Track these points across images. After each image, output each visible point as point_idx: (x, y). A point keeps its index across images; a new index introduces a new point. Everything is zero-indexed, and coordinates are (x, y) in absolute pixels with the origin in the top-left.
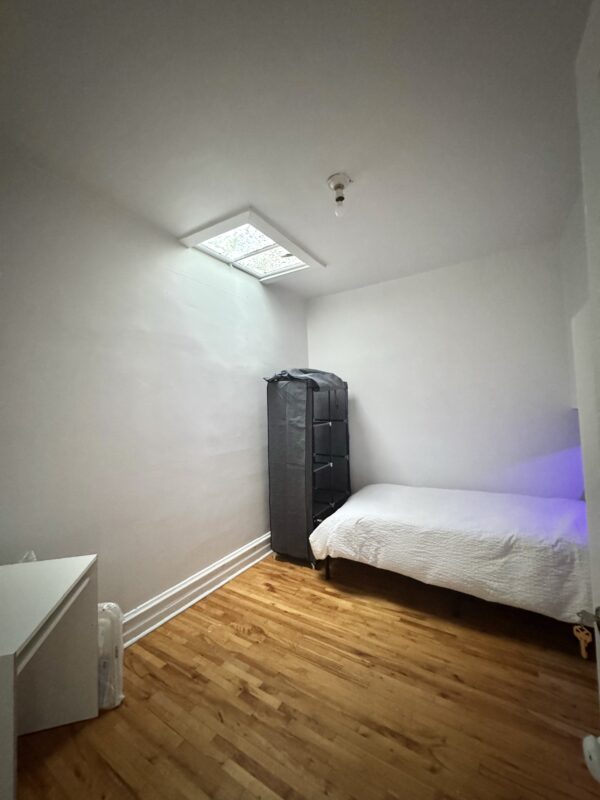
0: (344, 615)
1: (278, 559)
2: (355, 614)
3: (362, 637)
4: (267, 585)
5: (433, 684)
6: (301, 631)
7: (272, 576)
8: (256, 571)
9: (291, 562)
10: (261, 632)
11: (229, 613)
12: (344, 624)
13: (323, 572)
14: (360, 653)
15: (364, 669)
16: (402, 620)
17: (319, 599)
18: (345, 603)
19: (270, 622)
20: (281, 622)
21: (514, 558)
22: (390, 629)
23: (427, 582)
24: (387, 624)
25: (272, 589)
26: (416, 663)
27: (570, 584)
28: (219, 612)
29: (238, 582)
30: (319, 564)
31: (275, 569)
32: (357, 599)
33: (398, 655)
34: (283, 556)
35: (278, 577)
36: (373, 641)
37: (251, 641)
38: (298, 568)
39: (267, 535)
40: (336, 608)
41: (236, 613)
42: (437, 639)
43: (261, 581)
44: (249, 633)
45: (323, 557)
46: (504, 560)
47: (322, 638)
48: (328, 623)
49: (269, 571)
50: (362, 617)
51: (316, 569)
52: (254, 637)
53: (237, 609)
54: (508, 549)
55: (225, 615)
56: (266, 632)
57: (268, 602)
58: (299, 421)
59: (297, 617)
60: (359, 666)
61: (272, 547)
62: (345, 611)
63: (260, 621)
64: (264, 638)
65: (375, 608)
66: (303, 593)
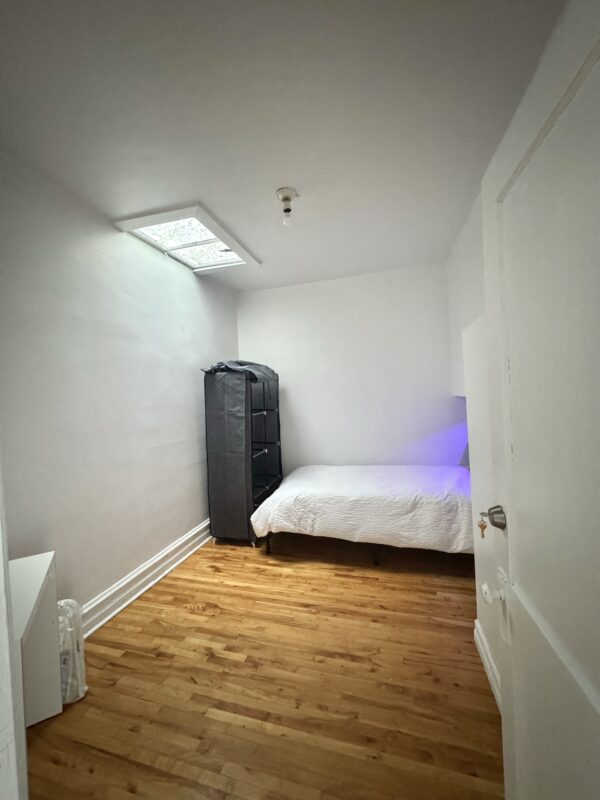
0: (288, 580)
1: (217, 543)
2: (297, 577)
3: (307, 593)
4: (212, 567)
5: (366, 615)
6: (249, 598)
7: (215, 559)
8: (198, 558)
9: (231, 544)
10: (216, 606)
11: (179, 597)
12: (290, 586)
13: (263, 548)
14: (307, 606)
15: (312, 616)
16: (337, 575)
17: (264, 570)
18: (287, 570)
19: (222, 597)
20: (233, 595)
21: (419, 512)
22: (328, 583)
23: (355, 541)
24: (324, 579)
25: (217, 570)
26: (350, 603)
27: (456, 525)
28: (170, 598)
29: (182, 568)
30: (259, 542)
31: (216, 553)
32: (297, 565)
33: (338, 601)
34: (223, 540)
35: (222, 558)
36: (316, 594)
37: (207, 616)
38: (238, 548)
39: (207, 522)
40: (281, 575)
41: (188, 595)
42: (363, 583)
43: (205, 564)
44: (204, 609)
45: (265, 534)
46: (412, 514)
47: (274, 600)
48: (277, 589)
49: (210, 555)
50: (304, 578)
51: (256, 546)
52: (210, 612)
53: (187, 593)
54: (415, 506)
55: (176, 599)
56: (220, 605)
57: (216, 581)
58: (238, 411)
59: (248, 588)
60: (308, 615)
61: (211, 533)
62: (288, 576)
63: (213, 599)
64: (219, 611)
65: (313, 569)
66: (249, 568)
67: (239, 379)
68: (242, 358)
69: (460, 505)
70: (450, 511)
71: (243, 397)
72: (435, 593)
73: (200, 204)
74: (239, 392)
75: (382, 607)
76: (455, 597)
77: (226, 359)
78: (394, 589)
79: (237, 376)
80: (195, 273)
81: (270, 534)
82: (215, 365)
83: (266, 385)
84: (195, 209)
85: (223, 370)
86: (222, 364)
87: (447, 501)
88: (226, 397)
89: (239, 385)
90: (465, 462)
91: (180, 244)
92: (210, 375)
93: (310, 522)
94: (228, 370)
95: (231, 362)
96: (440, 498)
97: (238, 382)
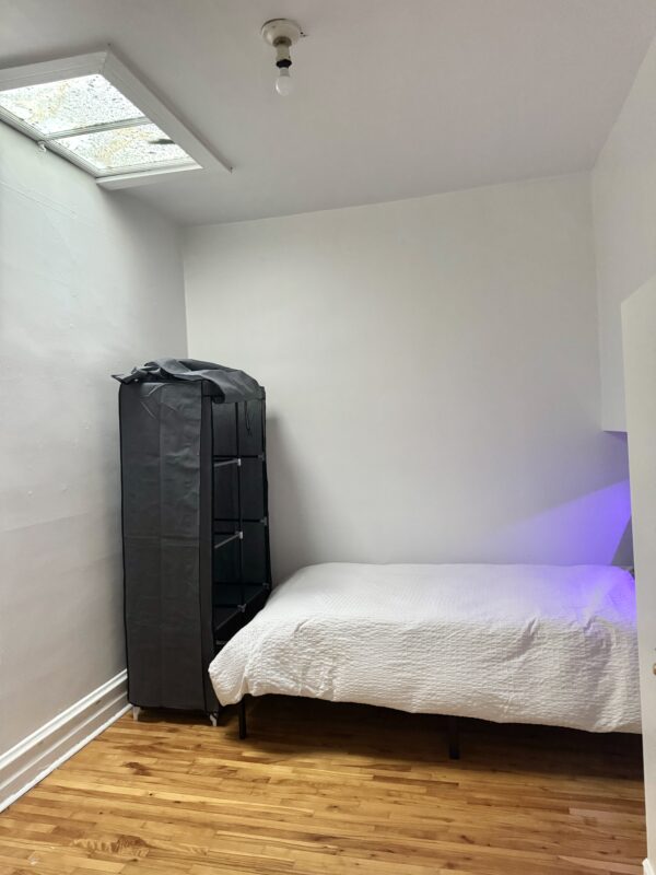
0: (282, 788)
1: (141, 718)
2: (300, 783)
3: (318, 814)
4: (131, 765)
5: (433, 855)
6: (205, 825)
7: (137, 750)
8: (102, 747)
9: (169, 720)
10: (138, 842)
11: (65, 825)
12: (283, 802)
13: (234, 726)
14: (317, 838)
15: (329, 859)
16: (376, 778)
17: (235, 771)
18: (279, 769)
19: (150, 824)
20: (172, 821)
21: (535, 653)
22: (360, 793)
23: (414, 710)
24: (354, 787)
25: (142, 771)
26: (404, 831)
28: (46, 828)
29: (71, 769)
30: (226, 714)
31: (140, 738)
32: (300, 760)
33: (378, 828)
34: (153, 713)
35: (151, 748)
36: (336, 815)
37: (122, 861)
38: (184, 728)
39: (121, 678)
40: (267, 780)
41: (79, 821)
42: (428, 794)
43: (116, 760)
44: (115, 849)
45: (237, 698)
46: (522, 658)
47: (252, 829)
48: (258, 805)
49: (128, 742)
50: (313, 785)
51: (218, 725)
52: (126, 853)
53: (79, 816)
54: (528, 641)
55: (58, 830)
56: (148, 841)
57: (138, 792)
58: (187, 458)
59: (202, 806)
60: (320, 856)
61: (129, 699)
62: (281, 782)
63: (133, 827)
64: (144, 851)
65: (330, 768)
66: (203, 767)
67: (188, 396)
68: (194, 355)
69: (613, 639)
70: (596, 651)
71: (197, 431)
72: (566, 811)
73: (110, 46)
74: (188, 420)
75: (465, 839)
76: (604, 817)
77: (161, 356)
78: (488, 804)
79: (185, 389)
80: (98, 185)
81: (247, 698)
82: (141, 367)
83: (241, 408)
84: (102, 55)
85: (156, 378)
86: (154, 365)
87: (589, 633)
88: (163, 430)
89: (187, 406)
90: (624, 558)
91: (70, 126)
92: (132, 387)
93: (324, 674)
94: (165, 377)
95: (172, 363)
96: (575, 627)
97: (187, 401)
